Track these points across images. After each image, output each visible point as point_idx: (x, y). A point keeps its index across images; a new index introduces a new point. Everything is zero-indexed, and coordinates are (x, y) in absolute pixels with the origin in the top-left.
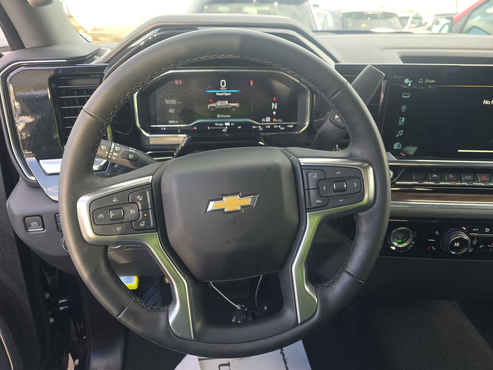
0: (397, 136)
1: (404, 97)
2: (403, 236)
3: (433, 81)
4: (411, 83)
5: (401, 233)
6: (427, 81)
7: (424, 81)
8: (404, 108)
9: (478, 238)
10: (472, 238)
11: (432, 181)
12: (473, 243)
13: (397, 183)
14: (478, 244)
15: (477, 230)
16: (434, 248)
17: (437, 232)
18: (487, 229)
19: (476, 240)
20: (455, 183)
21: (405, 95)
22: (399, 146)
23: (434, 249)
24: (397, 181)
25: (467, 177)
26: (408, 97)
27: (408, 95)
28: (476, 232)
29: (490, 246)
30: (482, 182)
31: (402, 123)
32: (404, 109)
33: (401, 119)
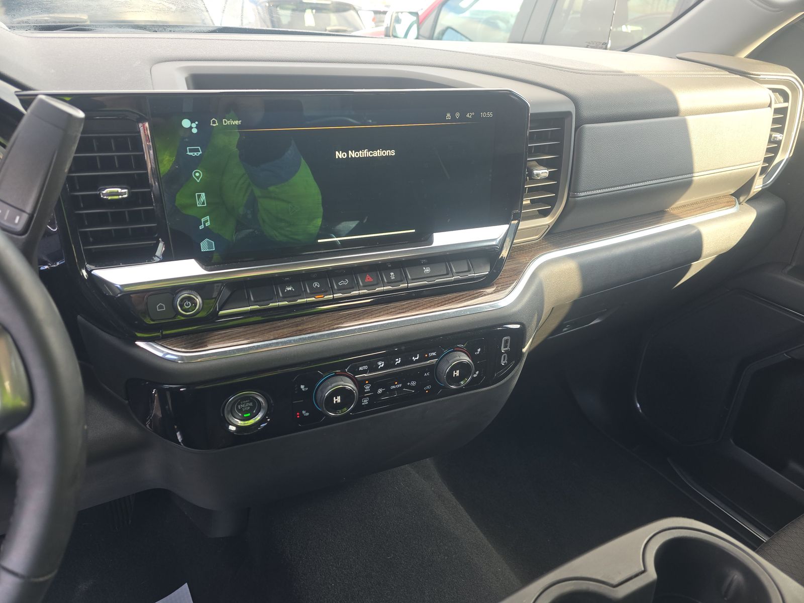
0: (202, 227)
1: (191, 154)
2: (251, 404)
3: (236, 122)
4: (196, 128)
5: (247, 401)
6: (225, 122)
7: (220, 122)
8: (197, 174)
9: (371, 380)
10: (360, 384)
11: (284, 298)
12: (365, 389)
13: (221, 312)
14: (374, 389)
15: (366, 367)
16: (307, 412)
17: (302, 387)
18: (380, 364)
19: (367, 384)
20: (323, 296)
21: (191, 151)
22: (210, 245)
23: (307, 414)
24: (221, 309)
25: (342, 283)
26: (199, 153)
27: (197, 150)
28: (364, 372)
29: (394, 387)
30: (365, 287)
31: (203, 203)
32: (198, 178)
33: (199, 196)
